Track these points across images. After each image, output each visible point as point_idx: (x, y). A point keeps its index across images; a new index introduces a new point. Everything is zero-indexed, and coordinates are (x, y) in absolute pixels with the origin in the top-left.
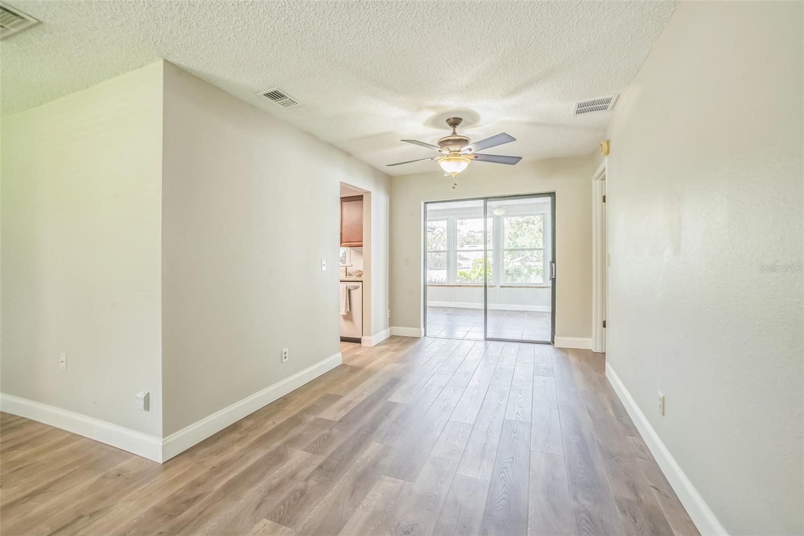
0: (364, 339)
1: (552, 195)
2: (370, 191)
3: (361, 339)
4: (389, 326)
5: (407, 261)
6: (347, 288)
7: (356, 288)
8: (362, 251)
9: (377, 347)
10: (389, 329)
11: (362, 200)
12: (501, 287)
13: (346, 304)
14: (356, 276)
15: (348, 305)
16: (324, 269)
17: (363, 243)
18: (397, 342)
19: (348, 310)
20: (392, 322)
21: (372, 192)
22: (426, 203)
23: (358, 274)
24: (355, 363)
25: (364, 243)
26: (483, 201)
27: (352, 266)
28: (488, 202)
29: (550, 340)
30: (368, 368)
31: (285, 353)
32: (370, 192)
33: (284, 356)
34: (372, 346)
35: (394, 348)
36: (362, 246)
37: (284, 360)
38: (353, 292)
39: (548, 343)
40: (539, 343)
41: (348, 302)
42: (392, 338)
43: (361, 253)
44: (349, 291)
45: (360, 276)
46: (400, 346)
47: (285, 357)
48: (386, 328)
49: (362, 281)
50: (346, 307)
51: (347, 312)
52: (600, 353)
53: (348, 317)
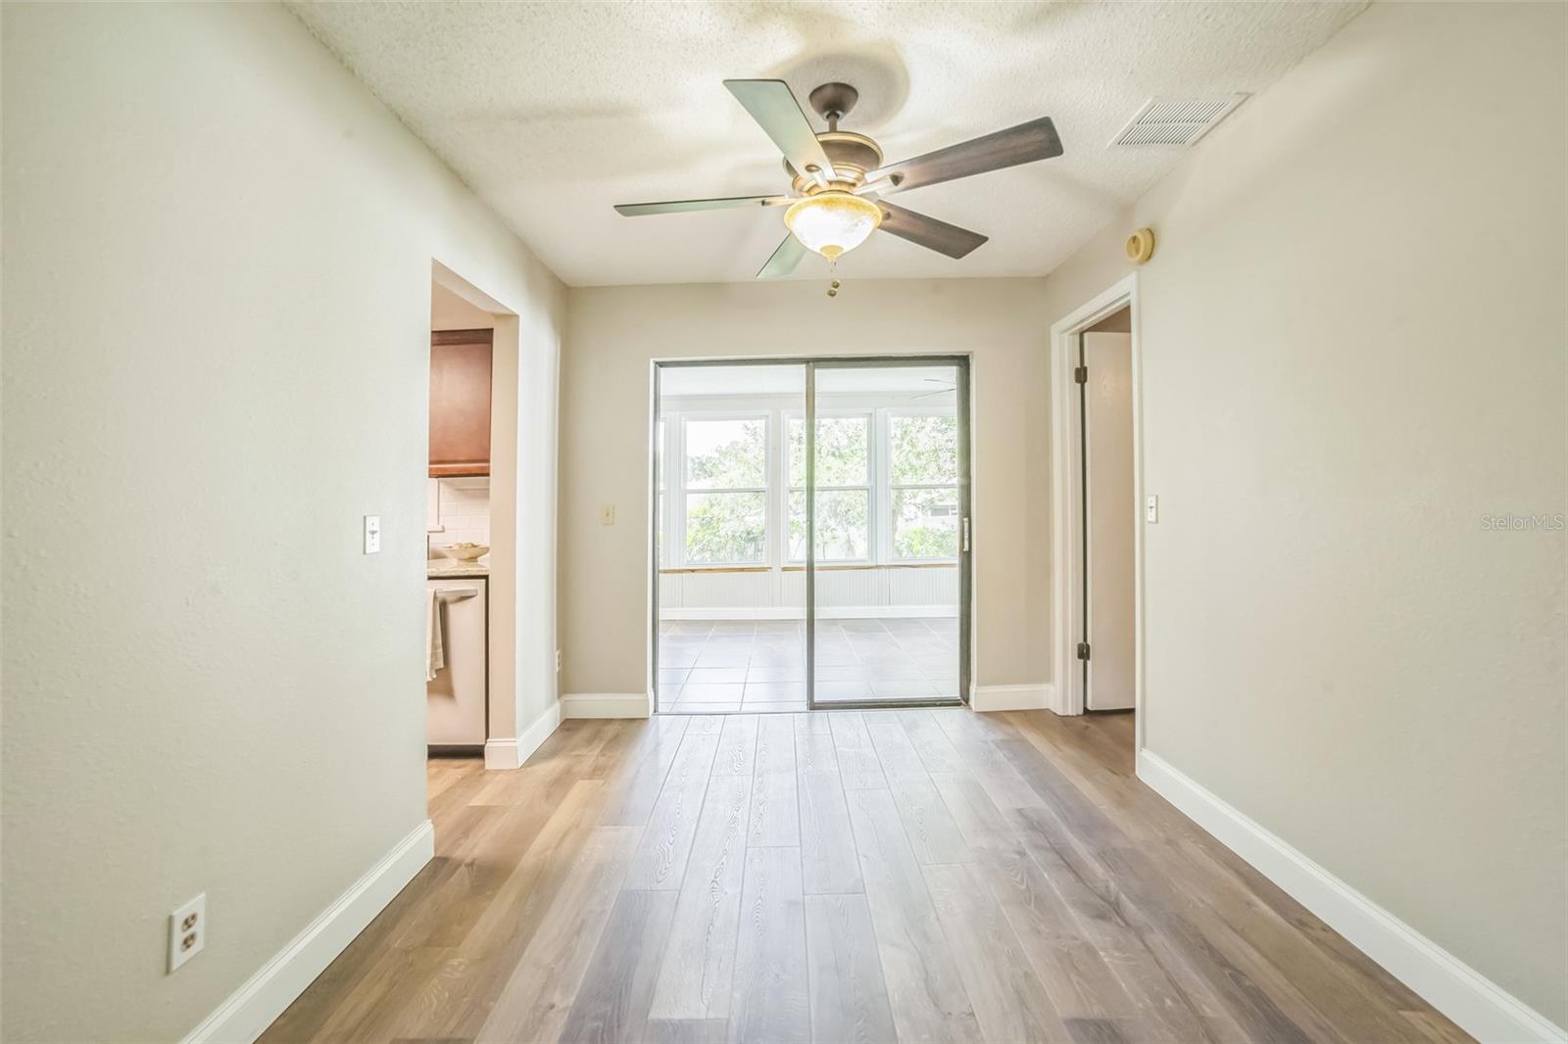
0: (492, 747)
1: (963, 361)
2: (516, 311)
3: (483, 747)
4: (559, 696)
5: (608, 515)
6: (435, 598)
7: (463, 598)
8: (488, 489)
9: (536, 767)
10: (557, 704)
11: (490, 342)
12: (784, 569)
13: (434, 647)
14: (460, 559)
15: (440, 650)
16: (374, 545)
17: (491, 464)
18: (589, 742)
19: (441, 664)
20: (565, 685)
21: (521, 317)
22: (661, 365)
23: (467, 556)
24: (479, 846)
25: (494, 466)
26: (803, 367)
27: (443, 531)
28: (816, 371)
29: (956, 694)
30: (529, 860)
31: (187, 923)
32: (517, 316)
33: (179, 936)
34: (520, 766)
35: (587, 765)
36: (488, 475)
37: (179, 957)
38: (453, 610)
39: (956, 704)
40: (935, 705)
41: (439, 641)
42: (569, 726)
43: (485, 494)
44: (443, 607)
45: (473, 559)
46: (602, 753)
47: (187, 943)
48: (552, 703)
49: (486, 577)
50: (434, 655)
51: (437, 671)
52: (1073, 716)
53: (442, 685)
